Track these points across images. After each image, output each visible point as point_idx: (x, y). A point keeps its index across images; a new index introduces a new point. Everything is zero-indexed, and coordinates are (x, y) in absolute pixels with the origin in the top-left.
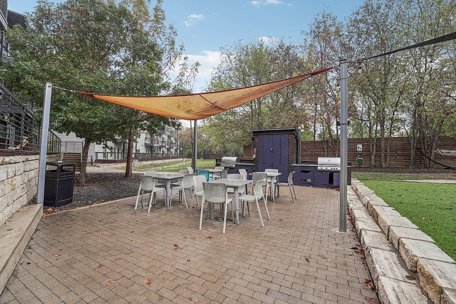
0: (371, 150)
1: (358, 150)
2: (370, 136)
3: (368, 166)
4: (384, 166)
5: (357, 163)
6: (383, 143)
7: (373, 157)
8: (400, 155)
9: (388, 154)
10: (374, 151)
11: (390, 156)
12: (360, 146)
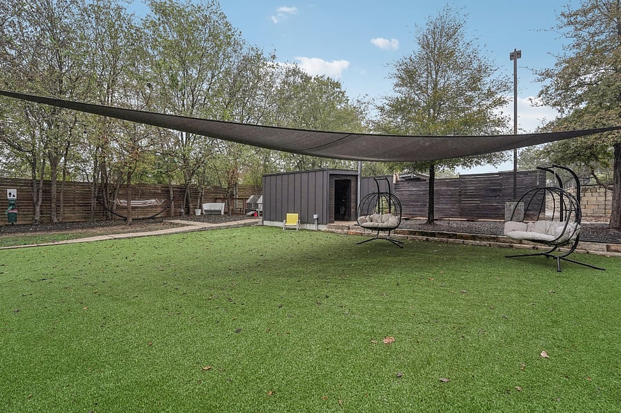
0: (35, 199)
1: (8, 197)
2: (34, 177)
3: (28, 222)
4: (55, 220)
5: (7, 219)
6: (54, 188)
7: (38, 209)
8: (79, 206)
9: (62, 205)
10: (40, 199)
11: (64, 206)
12: (14, 192)
